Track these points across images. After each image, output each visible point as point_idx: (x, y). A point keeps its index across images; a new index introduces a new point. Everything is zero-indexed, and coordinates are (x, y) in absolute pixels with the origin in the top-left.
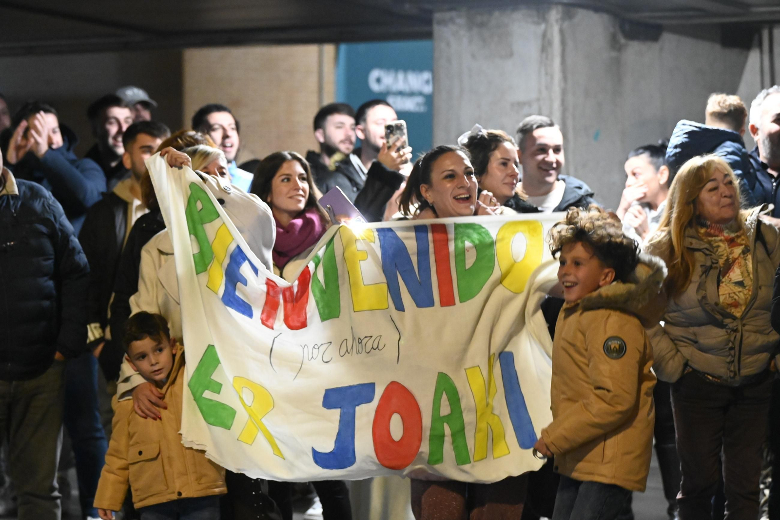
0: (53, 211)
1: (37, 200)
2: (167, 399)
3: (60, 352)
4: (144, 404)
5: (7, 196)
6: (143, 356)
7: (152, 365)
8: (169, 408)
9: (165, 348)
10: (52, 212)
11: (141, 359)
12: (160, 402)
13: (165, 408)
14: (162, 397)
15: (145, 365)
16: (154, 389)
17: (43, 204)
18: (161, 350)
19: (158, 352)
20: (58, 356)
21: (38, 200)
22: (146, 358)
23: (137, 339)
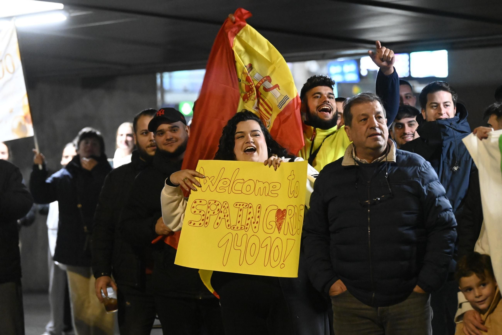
0: (423, 176)
1: (411, 166)
2: (487, 324)
3: (420, 286)
4: (469, 327)
5: (389, 162)
6: (470, 289)
7: (476, 297)
8: (489, 331)
9: (488, 283)
10: (421, 177)
11: (468, 291)
12: (481, 326)
13: (486, 331)
14: (483, 323)
15: (471, 296)
16: (477, 316)
17: (415, 171)
18: (484, 285)
19: (482, 286)
20: (417, 289)
21: (412, 168)
22: (472, 291)
23: (465, 275)
